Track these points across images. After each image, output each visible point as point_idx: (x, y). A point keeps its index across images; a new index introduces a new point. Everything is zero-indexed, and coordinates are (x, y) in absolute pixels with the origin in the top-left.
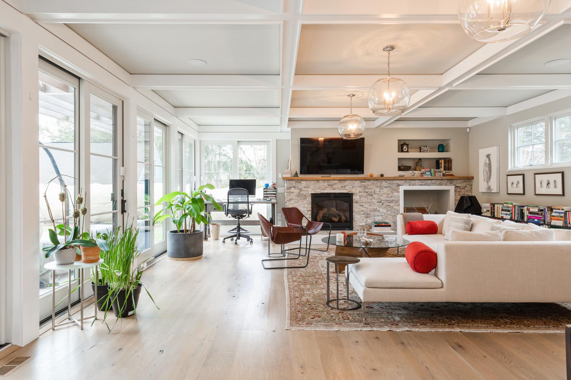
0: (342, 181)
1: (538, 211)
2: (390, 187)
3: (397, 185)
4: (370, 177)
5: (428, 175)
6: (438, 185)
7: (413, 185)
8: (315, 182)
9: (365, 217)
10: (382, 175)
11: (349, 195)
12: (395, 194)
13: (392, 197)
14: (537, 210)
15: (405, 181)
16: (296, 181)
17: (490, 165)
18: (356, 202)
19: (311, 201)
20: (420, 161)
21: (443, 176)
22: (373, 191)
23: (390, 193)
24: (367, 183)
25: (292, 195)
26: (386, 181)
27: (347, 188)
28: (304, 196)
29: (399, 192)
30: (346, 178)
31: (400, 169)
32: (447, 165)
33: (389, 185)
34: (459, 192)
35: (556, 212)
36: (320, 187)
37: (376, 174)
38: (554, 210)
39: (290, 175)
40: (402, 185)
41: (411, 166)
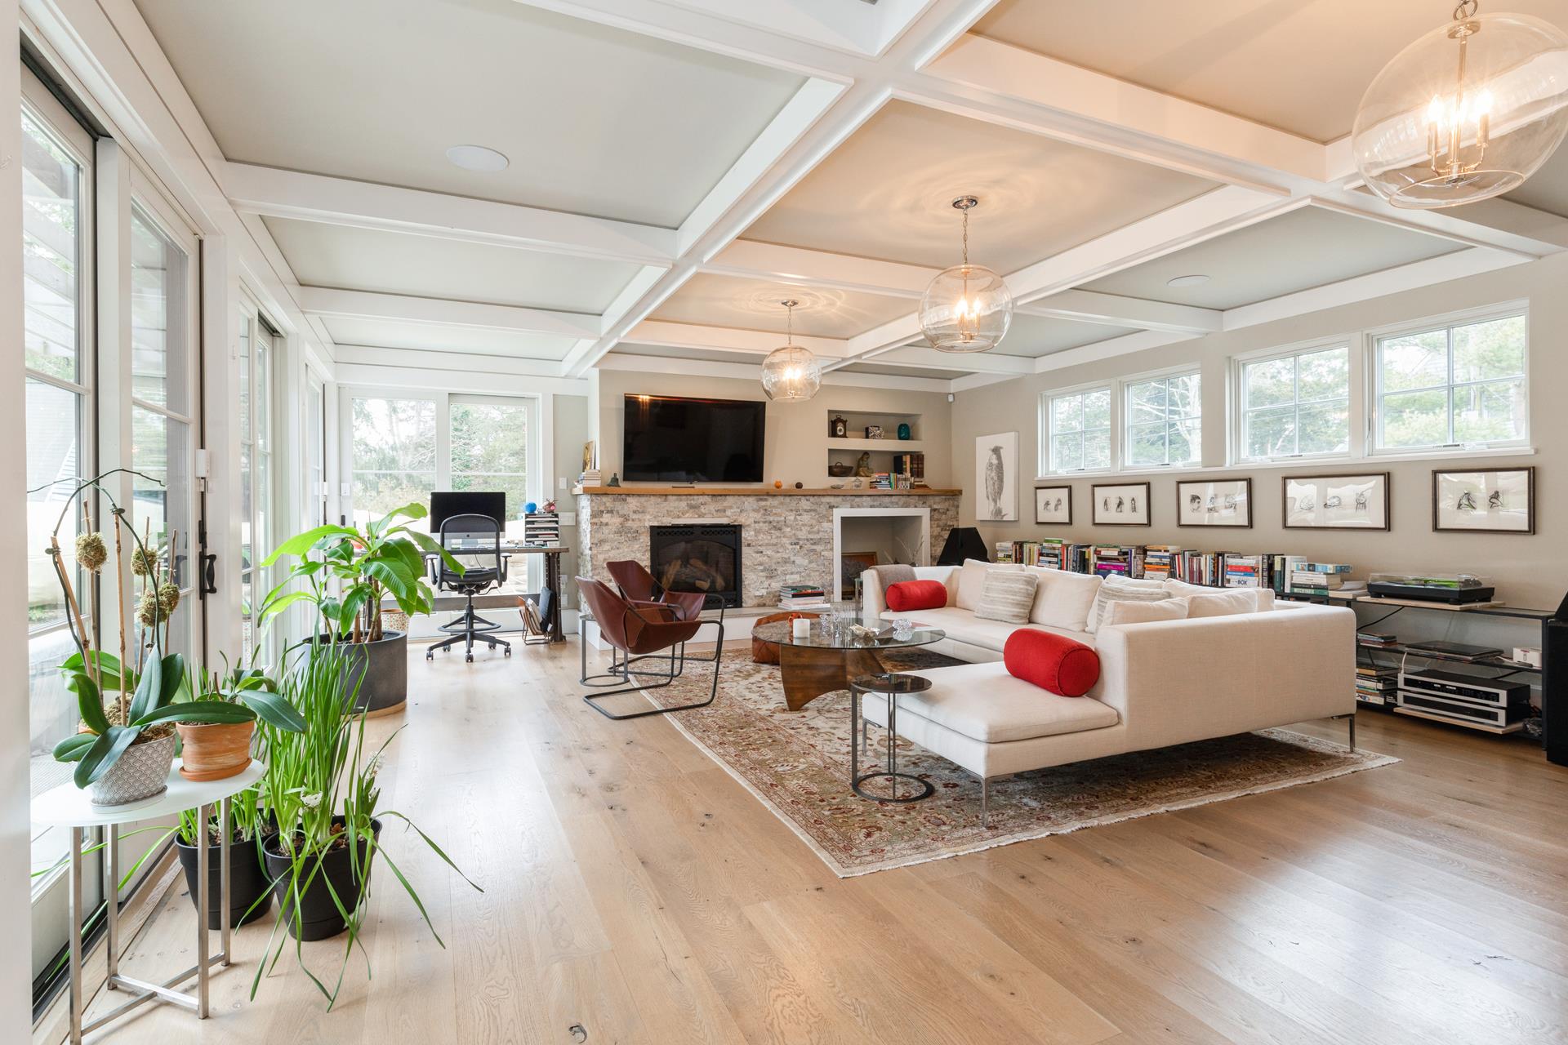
0: (720, 498)
1: (1119, 555)
2: (815, 510)
3: (828, 506)
4: (774, 488)
5: (883, 488)
6: (901, 507)
7: (859, 506)
8: (659, 500)
9: (767, 577)
10: (799, 486)
11: (733, 529)
12: (825, 525)
13: (818, 532)
14: (1116, 553)
15: (844, 498)
16: (615, 497)
17: (1000, 467)
18: (749, 545)
19: (649, 544)
20: (866, 456)
21: (911, 488)
22: (783, 518)
23: (814, 522)
24: (771, 502)
25: (605, 530)
26: (808, 498)
27: (729, 513)
28: (634, 532)
29: (832, 521)
30: (729, 490)
31: (832, 472)
32: (915, 466)
33: (814, 507)
34: (938, 520)
35: (1152, 556)
36: (671, 511)
37: (788, 483)
38: (1148, 553)
39: (599, 482)
40: (837, 507)
41: (852, 468)
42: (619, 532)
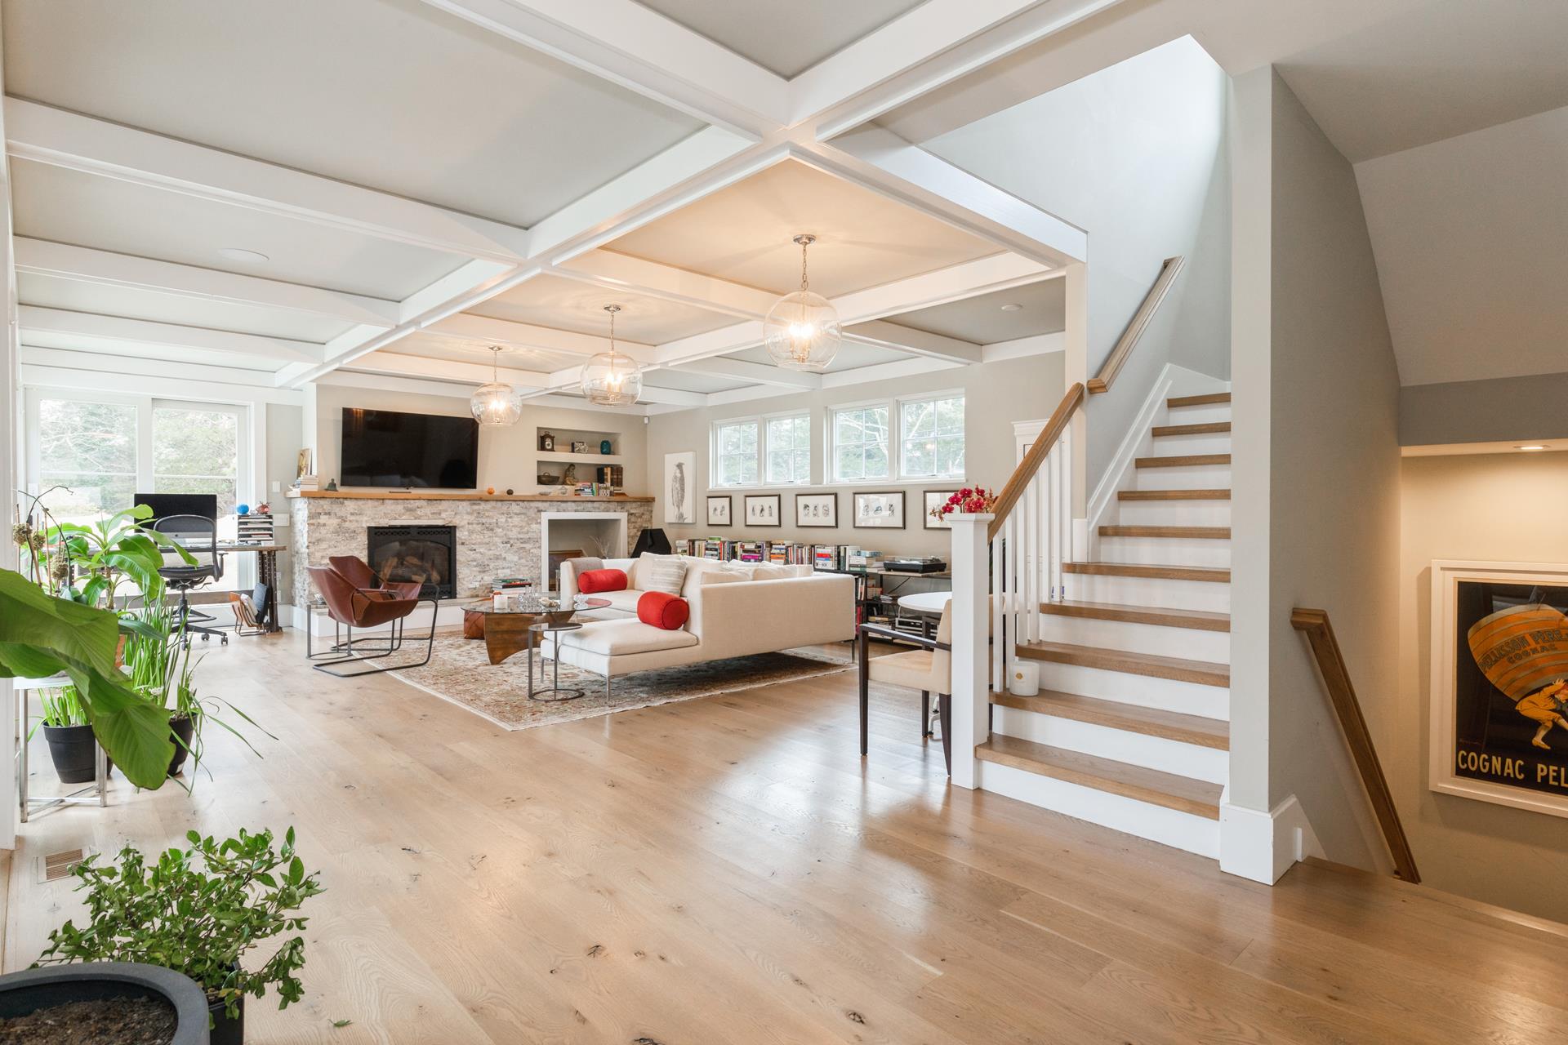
0: (435, 502)
1: (755, 548)
2: (524, 514)
3: (536, 510)
4: (487, 494)
5: (587, 494)
6: (603, 511)
7: (564, 511)
8: (376, 503)
9: (480, 572)
10: (510, 492)
11: (448, 529)
12: (534, 526)
13: (528, 532)
14: (753, 547)
15: (551, 503)
16: (333, 500)
17: (682, 479)
18: (463, 544)
19: (367, 542)
20: (572, 468)
21: (611, 495)
22: (495, 521)
23: (524, 524)
24: (483, 506)
25: (323, 530)
26: (518, 503)
27: (444, 515)
28: (352, 532)
29: (540, 523)
30: (445, 495)
31: (541, 480)
32: (615, 477)
33: (523, 511)
34: (633, 522)
36: (389, 514)
37: (499, 490)
38: (773, 546)
39: (317, 486)
40: (545, 511)
41: (559, 477)
42: (337, 532)
